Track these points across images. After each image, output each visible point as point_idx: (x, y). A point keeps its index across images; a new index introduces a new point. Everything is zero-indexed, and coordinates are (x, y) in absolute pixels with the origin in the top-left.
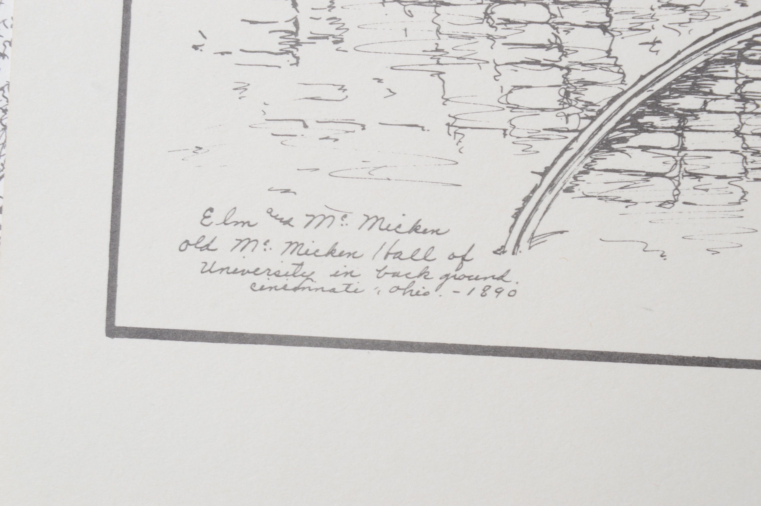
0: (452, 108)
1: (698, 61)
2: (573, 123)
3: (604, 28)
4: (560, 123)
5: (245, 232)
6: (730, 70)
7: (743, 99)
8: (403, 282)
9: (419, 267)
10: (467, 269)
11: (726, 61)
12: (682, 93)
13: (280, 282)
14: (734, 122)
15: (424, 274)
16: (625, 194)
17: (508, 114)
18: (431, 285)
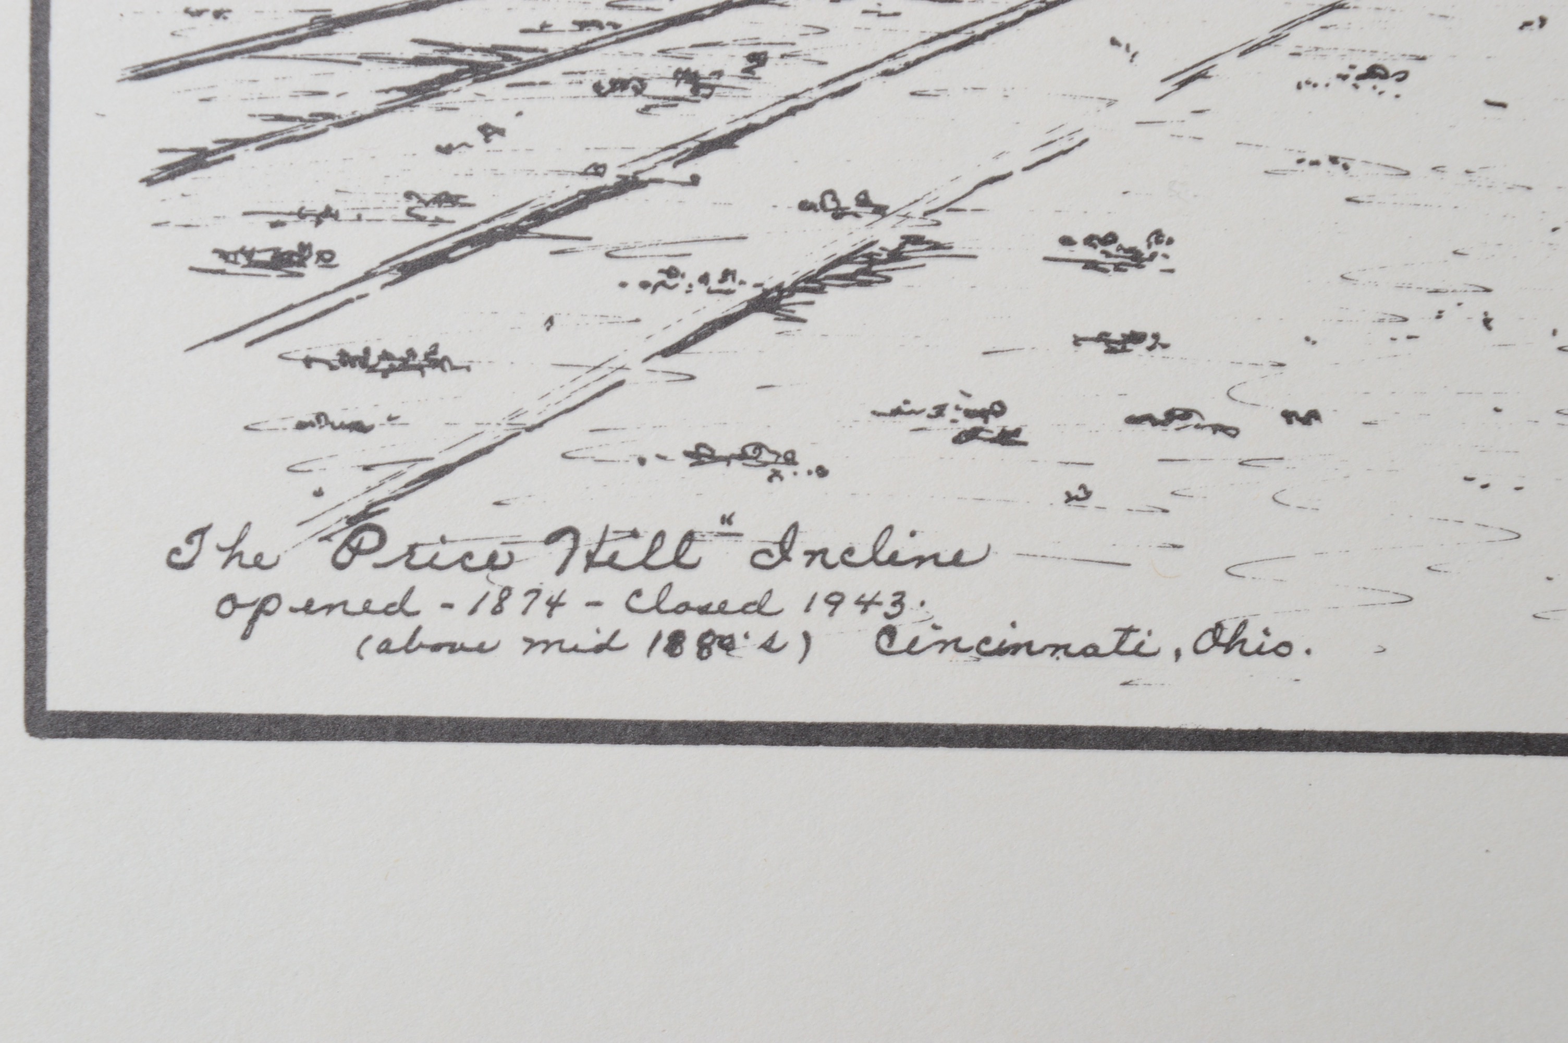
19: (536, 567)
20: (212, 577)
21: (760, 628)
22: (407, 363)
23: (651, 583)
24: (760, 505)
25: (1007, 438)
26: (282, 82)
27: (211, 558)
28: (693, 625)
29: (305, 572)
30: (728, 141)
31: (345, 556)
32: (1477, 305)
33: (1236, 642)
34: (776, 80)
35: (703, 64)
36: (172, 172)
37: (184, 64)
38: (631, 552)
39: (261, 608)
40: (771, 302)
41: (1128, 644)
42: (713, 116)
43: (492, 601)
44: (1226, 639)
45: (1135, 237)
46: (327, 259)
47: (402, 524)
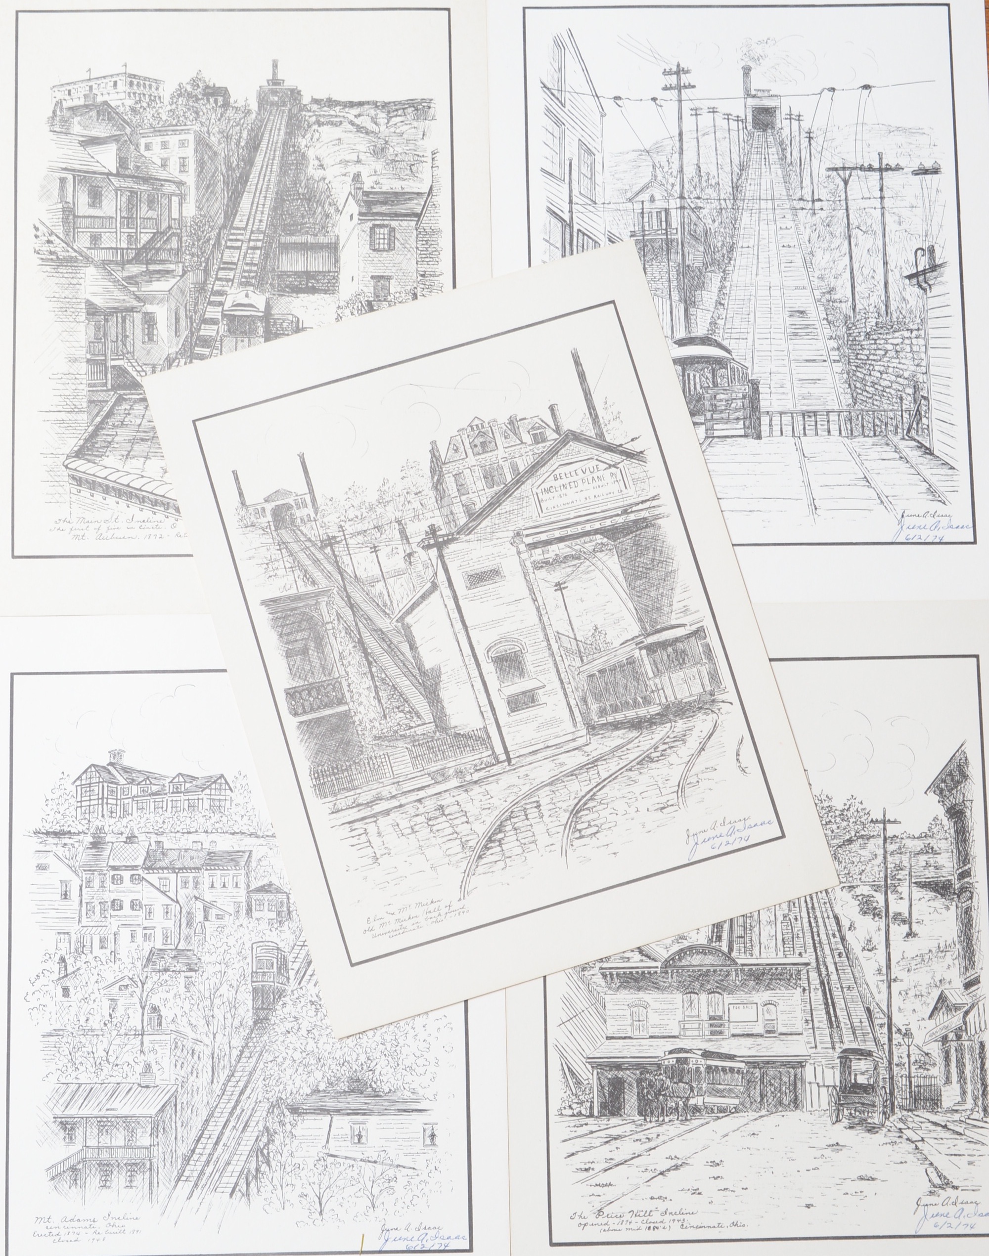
0: (431, 862)
1: (498, 823)
2: (468, 854)
3: (467, 822)
4: (464, 855)
5: (381, 921)
6: (509, 822)
7: (516, 829)
8: (434, 920)
9: (436, 914)
10: (452, 909)
11: (506, 820)
12: (497, 834)
13: (397, 933)
14: (515, 837)
15: (440, 915)
16: (491, 870)
17: (448, 858)
18: (443, 917)
19: (627, 1217)
20: (577, 1220)
21: (662, 1225)
22: (606, 1185)
23: (645, 1219)
24: (662, 1206)
25: (699, 1194)
26: (585, 1142)
27: (577, 1217)
28: (652, 1225)
29: (592, 1219)
30: (654, 1148)
31: (598, 1216)
32: (771, 1170)
33: (736, 1225)
34: (661, 1138)
35: (650, 1136)
36: (569, 1156)
37: (570, 1139)
38: (642, 1214)
39: (585, 1225)
40: (662, 1173)
41: (720, 1225)
42: (652, 1144)
43: (621, 1222)
44: (735, 1224)
45: (718, 1161)
46: (593, 1169)
47: (606, 1211)
